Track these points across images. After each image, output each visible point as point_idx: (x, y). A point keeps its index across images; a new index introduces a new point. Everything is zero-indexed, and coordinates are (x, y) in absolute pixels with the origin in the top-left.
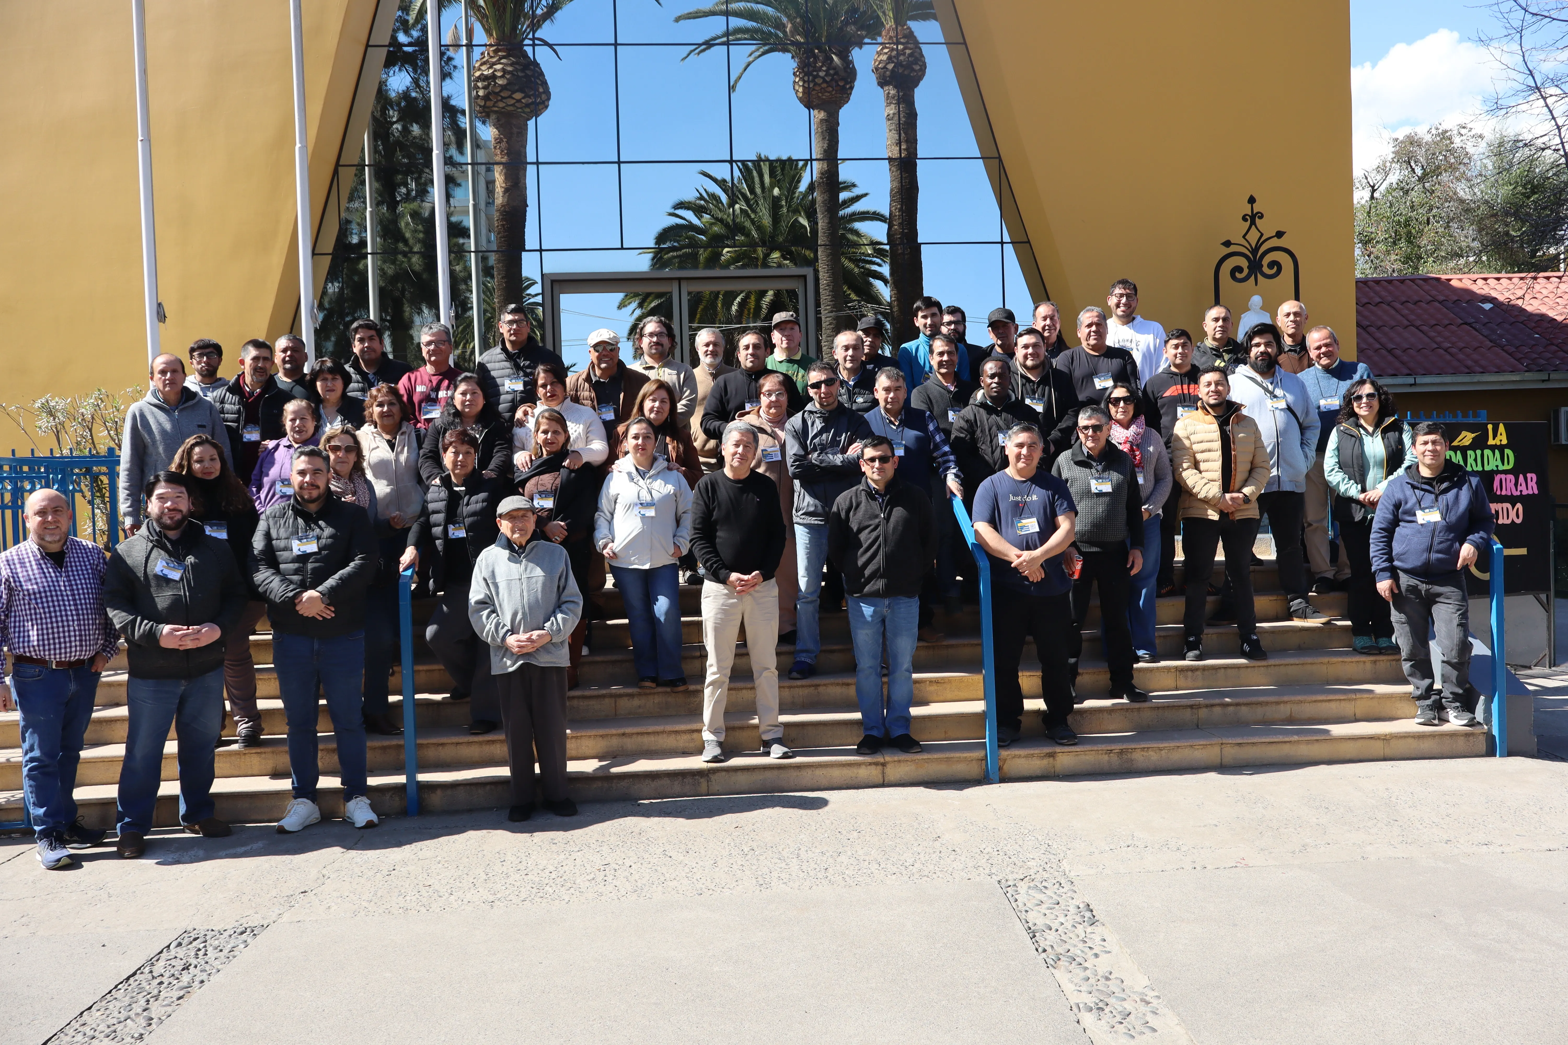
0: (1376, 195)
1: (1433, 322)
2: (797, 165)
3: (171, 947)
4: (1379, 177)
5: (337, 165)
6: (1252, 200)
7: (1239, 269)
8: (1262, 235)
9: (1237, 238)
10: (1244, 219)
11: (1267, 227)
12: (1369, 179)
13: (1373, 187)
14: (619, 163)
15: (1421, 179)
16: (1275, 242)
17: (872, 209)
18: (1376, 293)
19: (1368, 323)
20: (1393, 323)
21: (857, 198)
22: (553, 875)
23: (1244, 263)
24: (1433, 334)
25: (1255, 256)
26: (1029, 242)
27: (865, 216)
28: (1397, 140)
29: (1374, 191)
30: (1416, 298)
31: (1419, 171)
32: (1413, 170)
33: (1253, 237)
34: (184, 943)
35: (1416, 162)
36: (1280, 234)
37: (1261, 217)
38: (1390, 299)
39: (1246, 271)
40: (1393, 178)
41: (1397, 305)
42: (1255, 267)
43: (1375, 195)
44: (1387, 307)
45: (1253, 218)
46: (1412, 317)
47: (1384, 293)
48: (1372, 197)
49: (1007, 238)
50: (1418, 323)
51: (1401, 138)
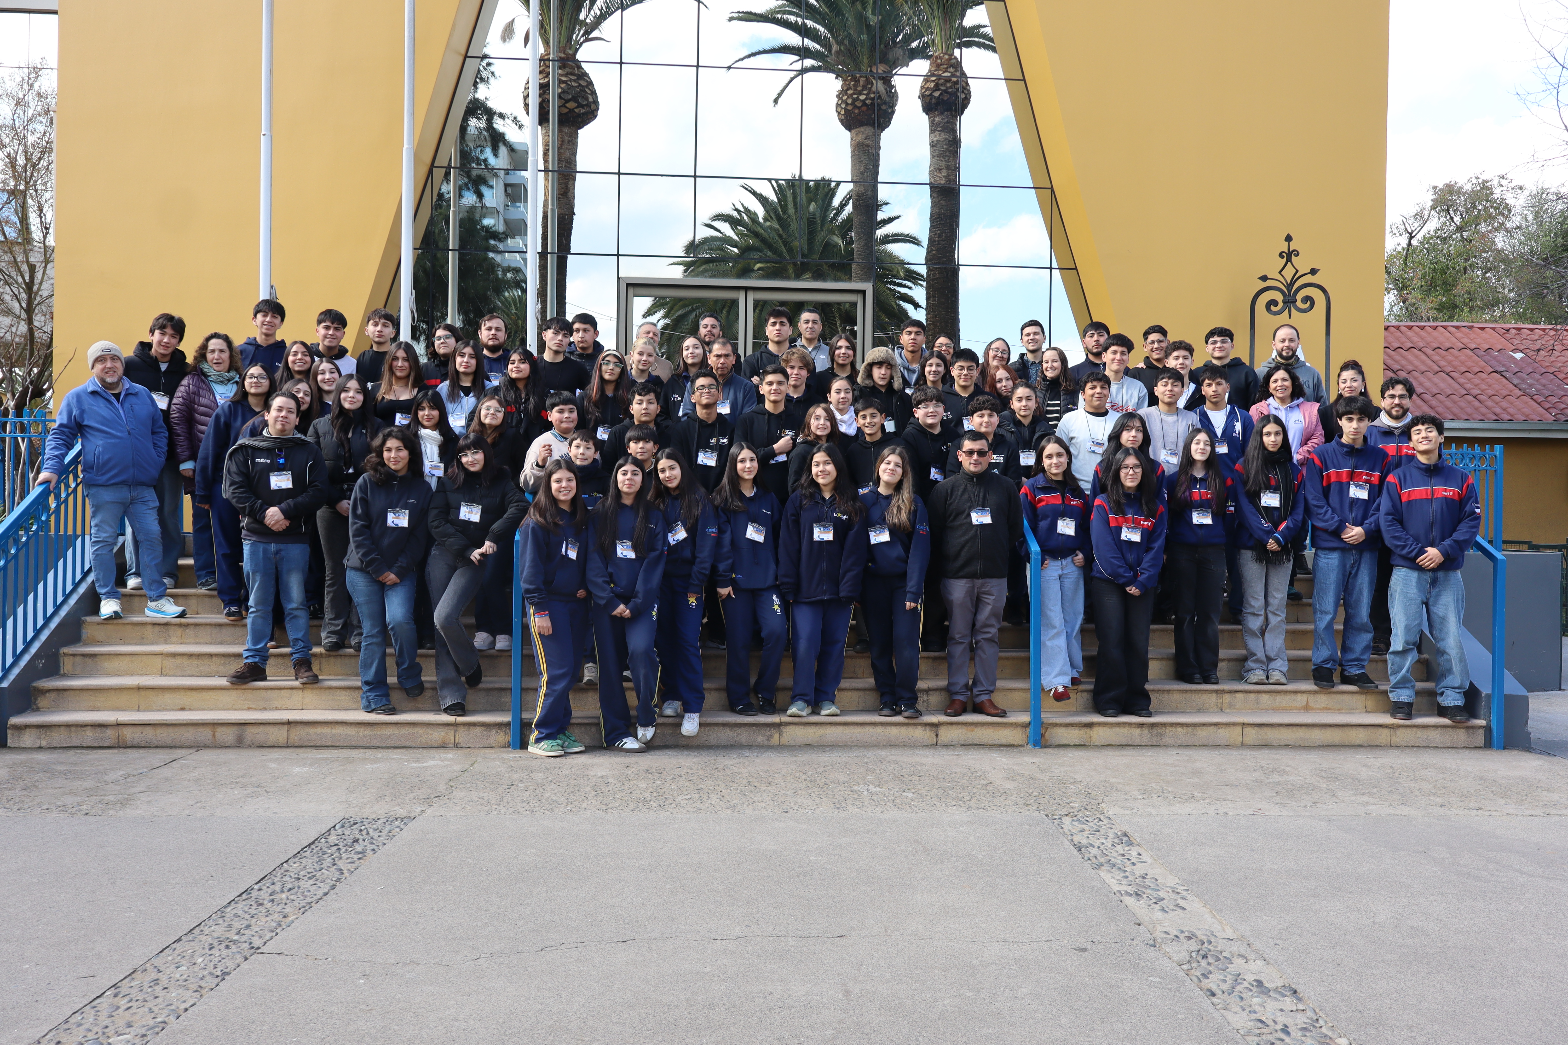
0: (1414, 242)
1: (1464, 369)
2: (830, 185)
3: (337, 827)
4: (1416, 225)
5: (432, 166)
6: (1289, 239)
7: (1274, 302)
8: (1297, 271)
9: (1273, 273)
10: (1281, 255)
11: (1302, 264)
12: (1407, 225)
13: (1411, 234)
14: (695, 177)
15: (1460, 229)
16: (1309, 279)
17: (906, 231)
18: (1408, 338)
19: (1399, 367)
20: (1423, 368)
21: (890, 220)
22: (655, 794)
23: (1279, 297)
24: (1462, 380)
25: (1290, 291)
26: (1076, 269)
27: (898, 238)
28: (1435, 188)
29: (1411, 237)
30: (1448, 345)
31: (1457, 219)
32: (1452, 218)
33: (1289, 273)
34: (347, 825)
35: (1455, 211)
36: (1313, 272)
37: (1297, 255)
38: (1421, 344)
39: (1281, 305)
40: (1433, 224)
41: (1429, 351)
42: (1289, 301)
43: (1412, 242)
44: (1419, 353)
45: (1289, 256)
46: (1443, 363)
47: (1416, 339)
48: (1410, 244)
49: (1055, 265)
50: (1448, 369)
51: (1441, 186)
